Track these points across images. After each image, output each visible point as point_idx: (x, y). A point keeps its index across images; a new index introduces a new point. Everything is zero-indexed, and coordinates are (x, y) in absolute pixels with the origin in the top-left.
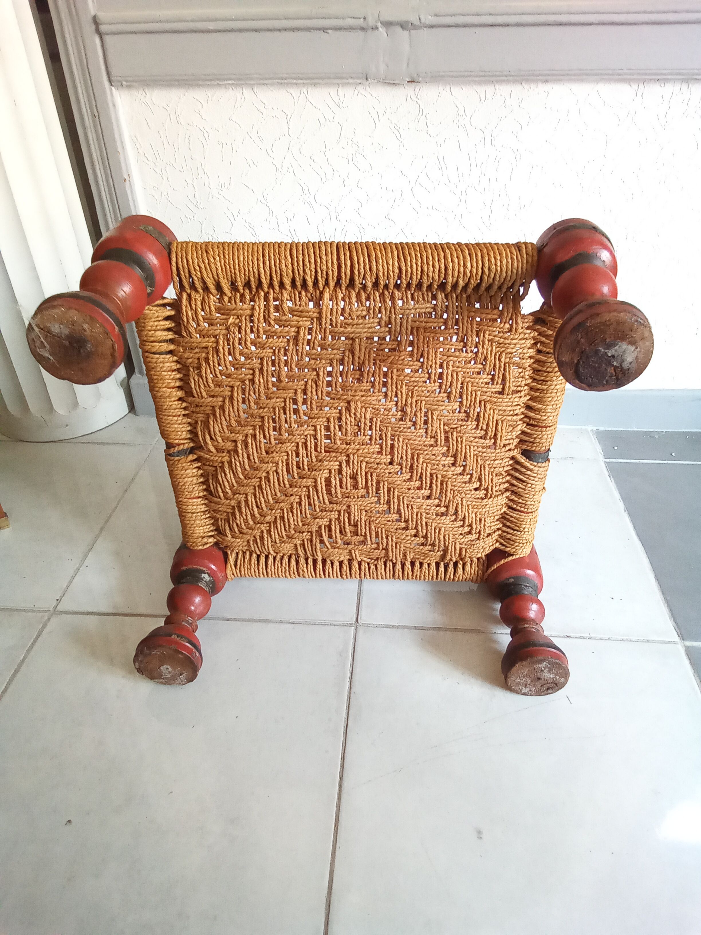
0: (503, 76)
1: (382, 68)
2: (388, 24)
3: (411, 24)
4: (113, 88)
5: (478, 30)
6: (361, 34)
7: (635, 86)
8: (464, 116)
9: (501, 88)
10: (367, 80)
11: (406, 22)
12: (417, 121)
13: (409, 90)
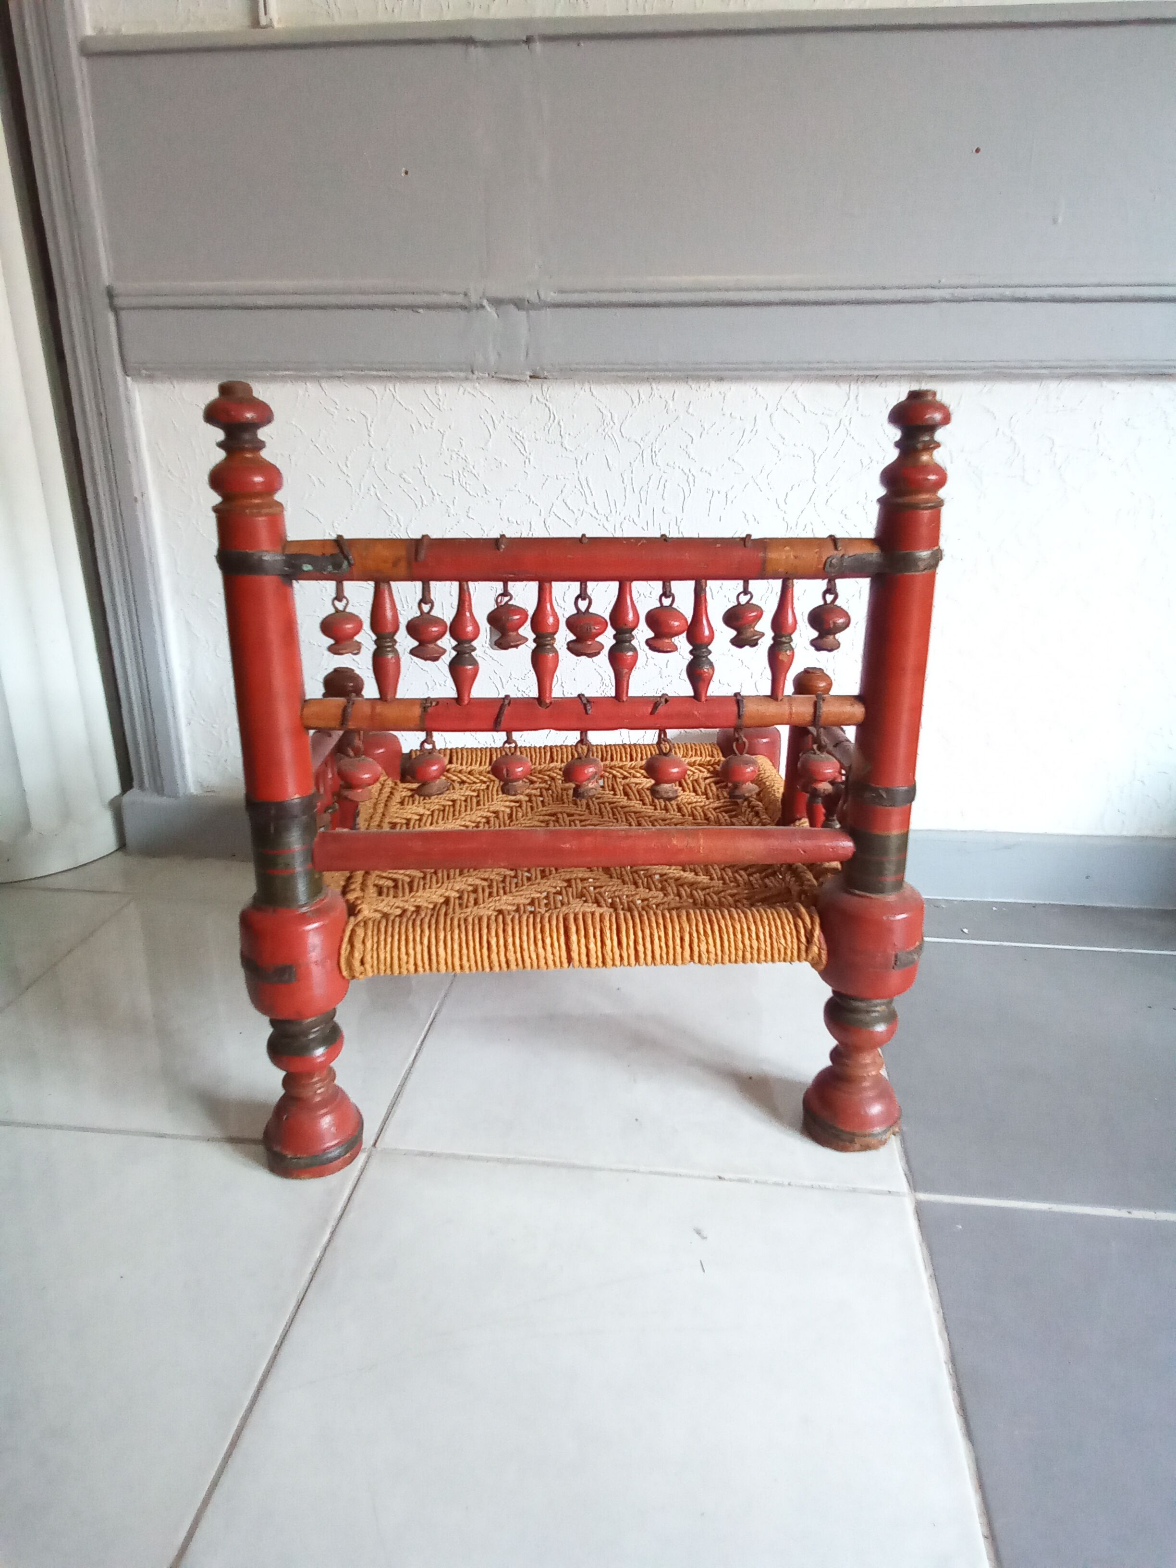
0: (658, 370)
1: (493, 358)
2: (497, 302)
3: (528, 301)
4: (129, 379)
5: (619, 311)
6: (463, 314)
7: (845, 387)
8: (612, 423)
9: (660, 387)
10: (473, 372)
11: (522, 300)
12: (547, 429)
13: (534, 390)
